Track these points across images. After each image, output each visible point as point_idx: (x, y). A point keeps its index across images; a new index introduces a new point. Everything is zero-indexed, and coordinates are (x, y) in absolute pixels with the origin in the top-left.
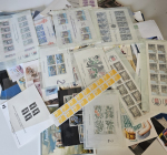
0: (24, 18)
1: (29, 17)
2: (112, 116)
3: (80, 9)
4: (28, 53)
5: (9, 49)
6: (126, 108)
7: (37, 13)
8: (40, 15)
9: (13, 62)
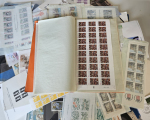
0: (25, 10)
1: (29, 9)
2: (87, 109)
3: (73, 6)
4: (24, 42)
5: (9, 37)
6: (101, 103)
7: (36, 6)
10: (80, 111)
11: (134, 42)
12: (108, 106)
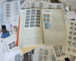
0: (17, 3)
1: (19, 3)
2: (47, 55)
3: (42, 2)
4: (16, 19)
5: (8, 16)
6: (54, 52)
8: (24, 3)
9: (9, 22)
10: (43, 55)
11: (73, 21)
12: (58, 53)
